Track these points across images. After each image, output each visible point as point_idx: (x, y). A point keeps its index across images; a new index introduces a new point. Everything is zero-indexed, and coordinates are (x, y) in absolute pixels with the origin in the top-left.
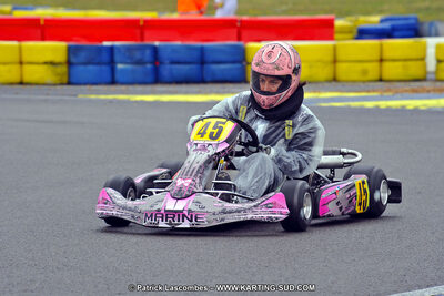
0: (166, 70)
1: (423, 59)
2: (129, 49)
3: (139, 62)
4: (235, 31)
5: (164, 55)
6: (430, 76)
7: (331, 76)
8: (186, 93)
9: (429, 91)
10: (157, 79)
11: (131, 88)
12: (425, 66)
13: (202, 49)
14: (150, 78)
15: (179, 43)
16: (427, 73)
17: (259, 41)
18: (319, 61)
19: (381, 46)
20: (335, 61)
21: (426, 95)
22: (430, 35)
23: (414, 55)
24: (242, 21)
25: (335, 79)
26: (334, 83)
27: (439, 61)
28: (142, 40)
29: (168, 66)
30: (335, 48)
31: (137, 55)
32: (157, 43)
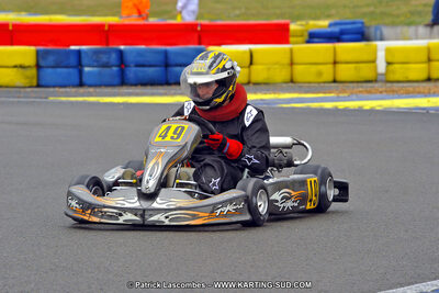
0: (131, 72)
1: (374, 62)
2: (96, 52)
3: (106, 65)
4: (196, 35)
5: (130, 58)
6: (380, 78)
7: (288, 78)
8: (153, 95)
9: (381, 92)
10: (123, 81)
11: (98, 90)
12: (376, 68)
13: (166, 52)
14: (117, 80)
15: (143, 47)
16: (378, 74)
17: (219, 44)
18: (276, 64)
19: (335, 49)
20: (292, 64)
21: (379, 95)
22: (382, 39)
23: (365, 58)
24: (202, 25)
25: (292, 81)
26: (291, 84)
27: (389, 63)
28: (107, 44)
29: (134, 69)
30: (291, 51)
31: (104, 58)
32: (122, 47)
